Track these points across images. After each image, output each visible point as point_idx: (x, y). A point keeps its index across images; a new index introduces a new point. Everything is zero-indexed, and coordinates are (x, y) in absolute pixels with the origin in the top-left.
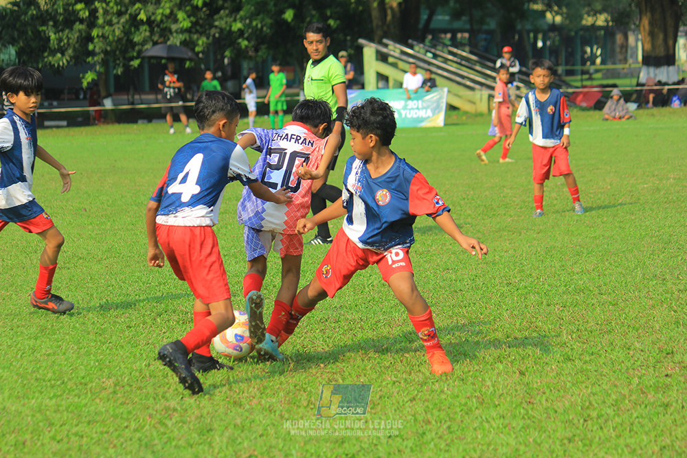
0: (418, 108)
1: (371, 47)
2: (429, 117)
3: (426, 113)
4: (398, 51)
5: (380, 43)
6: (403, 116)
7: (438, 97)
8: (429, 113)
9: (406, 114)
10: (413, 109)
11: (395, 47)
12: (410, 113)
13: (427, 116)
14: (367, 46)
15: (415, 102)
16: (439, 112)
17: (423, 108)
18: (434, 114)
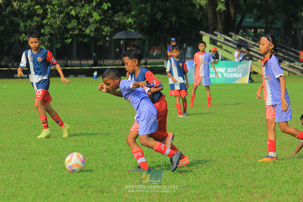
0: (233, 72)
1: (207, 36)
2: (240, 78)
3: (238, 75)
4: (223, 39)
5: (213, 33)
6: (225, 76)
7: (246, 66)
8: (240, 75)
9: (226, 75)
10: (230, 73)
11: (221, 36)
12: (229, 75)
13: (239, 76)
14: (205, 35)
15: (232, 68)
16: (246, 75)
17: (236, 72)
18: (243, 76)
